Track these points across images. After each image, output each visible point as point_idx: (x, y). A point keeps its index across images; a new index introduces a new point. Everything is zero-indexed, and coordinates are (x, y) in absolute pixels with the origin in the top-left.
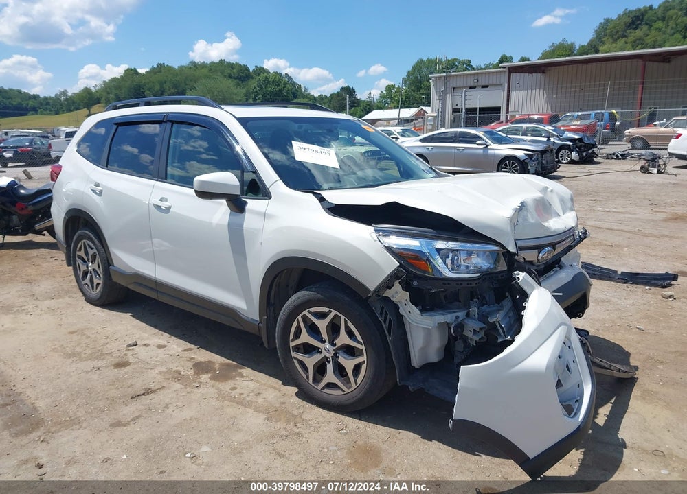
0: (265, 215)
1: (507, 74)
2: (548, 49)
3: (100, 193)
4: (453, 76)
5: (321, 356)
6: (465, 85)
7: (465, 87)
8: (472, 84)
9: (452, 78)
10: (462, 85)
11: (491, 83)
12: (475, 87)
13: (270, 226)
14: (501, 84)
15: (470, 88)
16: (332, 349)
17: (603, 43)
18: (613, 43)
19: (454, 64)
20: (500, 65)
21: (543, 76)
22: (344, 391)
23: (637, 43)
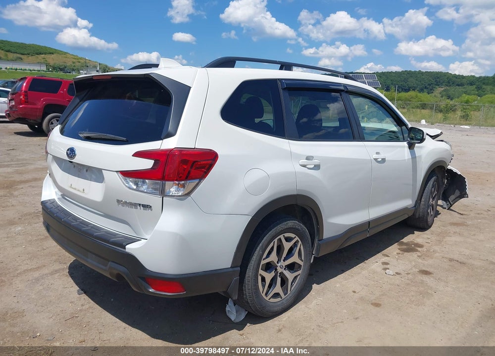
3: (317, 167)
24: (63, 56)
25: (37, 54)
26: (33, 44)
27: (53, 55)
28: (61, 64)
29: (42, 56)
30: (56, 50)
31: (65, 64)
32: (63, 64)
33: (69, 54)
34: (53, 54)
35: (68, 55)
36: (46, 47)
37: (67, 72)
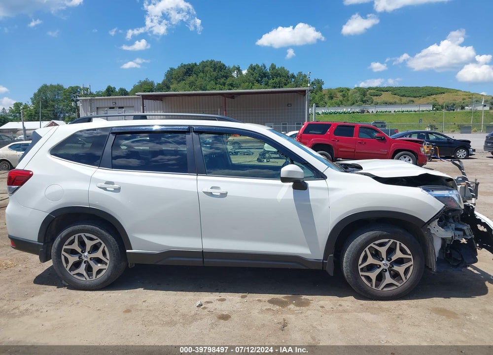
0: (328, 189)
1: (141, 99)
2: (137, 84)
3: (117, 190)
4: (97, 99)
5: (381, 269)
6: (106, 106)
7: (106, 108)
8: (112, 106)
9: (95, 101)
10: (103, 106)
11: (125, 105)
12: (113, 108)
13: (334, 196)
14: (133, 107)
15: (110, 108)
16: (388, 263)
17: (172, 83)
18: (177, 83)
19: (77, 90)
20: (136, 94)
21: (161, 102)
22: (397, 286)
23: (192, 85)
24: (454, 94)
25: (429, 95)
26: (426, 87)
27: (444, 95)
28: (450, 102)
29: (433, 96)
30: (448, 89)
31: (454, 102)
32: (452, 102)
33: (461, 91)
34: (444, 93)
35: (459, 92)
36: (438, 88)
37: (451, 110)
